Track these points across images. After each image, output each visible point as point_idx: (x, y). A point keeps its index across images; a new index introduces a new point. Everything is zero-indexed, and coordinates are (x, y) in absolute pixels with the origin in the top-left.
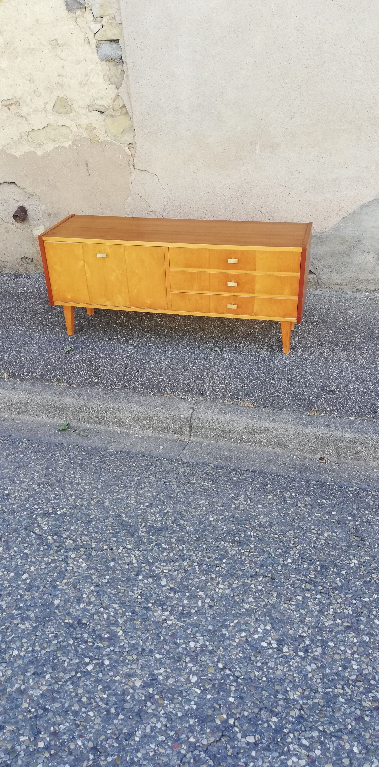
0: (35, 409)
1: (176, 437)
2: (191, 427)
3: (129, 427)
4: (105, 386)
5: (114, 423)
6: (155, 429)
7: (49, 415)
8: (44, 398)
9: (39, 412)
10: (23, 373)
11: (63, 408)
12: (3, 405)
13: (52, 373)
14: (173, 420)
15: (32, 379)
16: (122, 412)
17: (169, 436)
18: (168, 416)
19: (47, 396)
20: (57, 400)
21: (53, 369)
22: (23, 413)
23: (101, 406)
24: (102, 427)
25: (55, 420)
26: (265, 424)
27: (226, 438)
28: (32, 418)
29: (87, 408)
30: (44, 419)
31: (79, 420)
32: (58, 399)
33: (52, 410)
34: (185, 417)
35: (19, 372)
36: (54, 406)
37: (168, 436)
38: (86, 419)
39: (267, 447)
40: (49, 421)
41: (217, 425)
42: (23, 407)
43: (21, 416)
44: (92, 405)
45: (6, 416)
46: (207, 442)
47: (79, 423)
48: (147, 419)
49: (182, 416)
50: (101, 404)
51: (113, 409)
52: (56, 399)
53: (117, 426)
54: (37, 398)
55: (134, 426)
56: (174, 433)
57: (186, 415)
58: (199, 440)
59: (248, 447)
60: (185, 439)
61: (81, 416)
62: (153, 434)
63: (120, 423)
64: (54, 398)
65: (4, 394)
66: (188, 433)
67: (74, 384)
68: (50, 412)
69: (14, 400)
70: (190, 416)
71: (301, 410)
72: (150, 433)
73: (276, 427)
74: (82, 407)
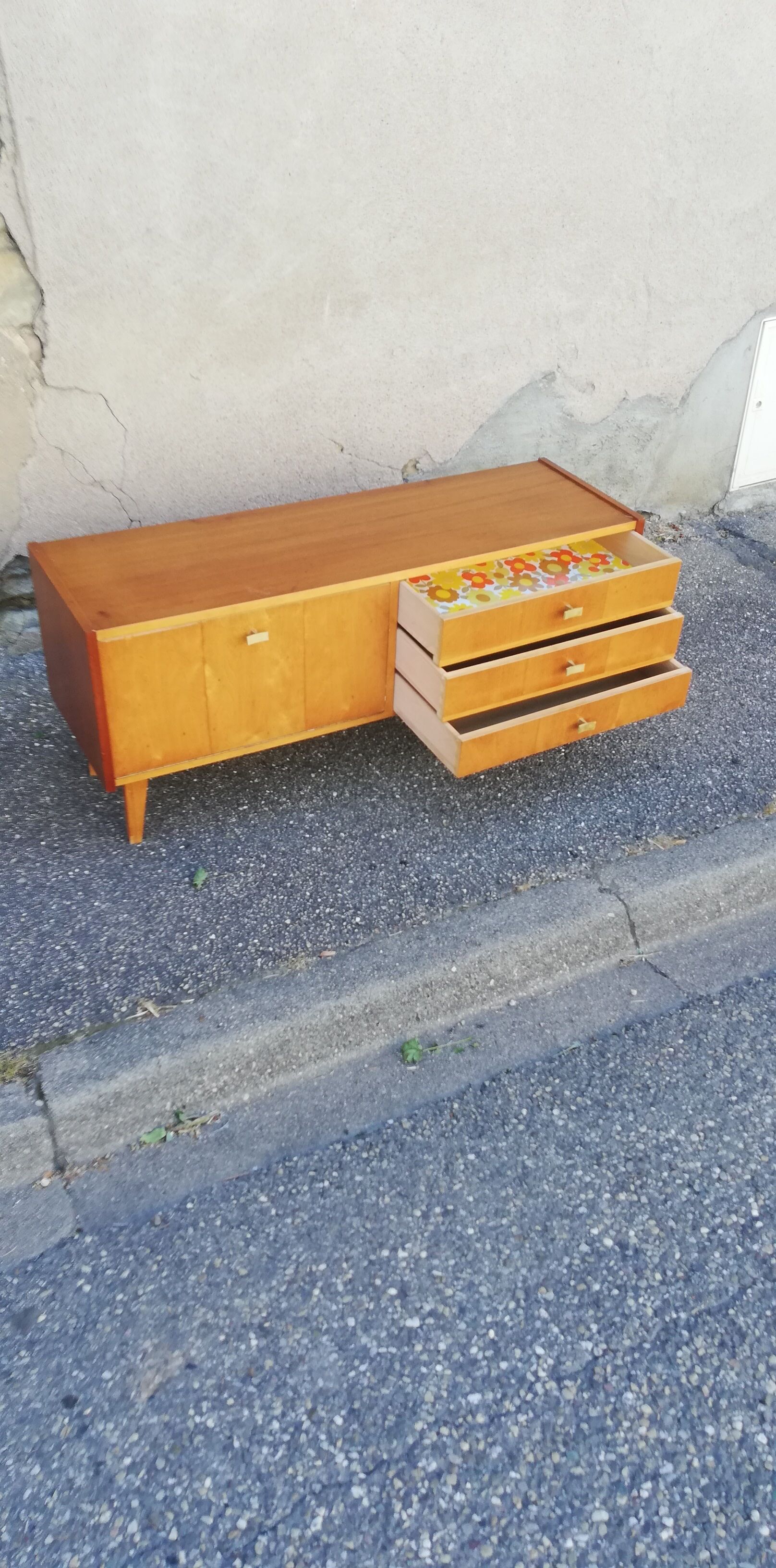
0: (309, 1046)
1: (615, 959)
2: (632, 926)
3: (523, 982)
4: (392, 923)
5: (492, 989)
6: (572, 963)
7: (347, 1043)
8: (321, 1011)
9: (322, 1047)
10: (178, 981)
11: (373, 1013)
12: (226, 1077)
13: (245, 948)
14: (598, 930)
15: (219, 982)
16: (499, 960)
17: (602, 964)
18: (587, 928)
19: (323, 1005)
20: (352, 1002)
21: (231, 938)
22: (284, 1069)
23: (454, 969)
24: (471, 1011)
25: (366, 1047)
26: (744, 865)
27: (694, 919)
28: (313, 1069)
29: (426, 986)
30: (342, 1056)
31: (418, 1019)
32: (353, 998)
33: (349, 1028)
34: (617, 915)
35: (165, 983)
36: (352, 1017)
37: (600, 966)
38: (432, 1010)
39: (759, 902)
40: (354, 1055)
41: (675, 903)
42: (279, 1057)
43: (282, 1080)
44: (432, 974)
45: (246, 1097)
46: (669, 941)
47: (420, 1025)
48: (551, 952)
49: (611, 915)
50: (449, 964)
51: (480, 962)
52: (346, 1001)
53: (500, 993)
54: (304, 1018)
55: (533, 976)
56: (608, 952)
57: (614, 909)
58: (656, 944)
59: (734, 918)
60: (632, 954)
61: (418, 1010)
62: (573, 975)
63: (503, 984)
64: (342, 1001)
65: (217, 1051)
66: (632, 941)
67: (325, 949)
68: (347, 1036)
69: (251, 1051)
70: (623, 907)
71: (745, 815)
72: (567, 975)
73: (761, 862)
74: (415, 990)
